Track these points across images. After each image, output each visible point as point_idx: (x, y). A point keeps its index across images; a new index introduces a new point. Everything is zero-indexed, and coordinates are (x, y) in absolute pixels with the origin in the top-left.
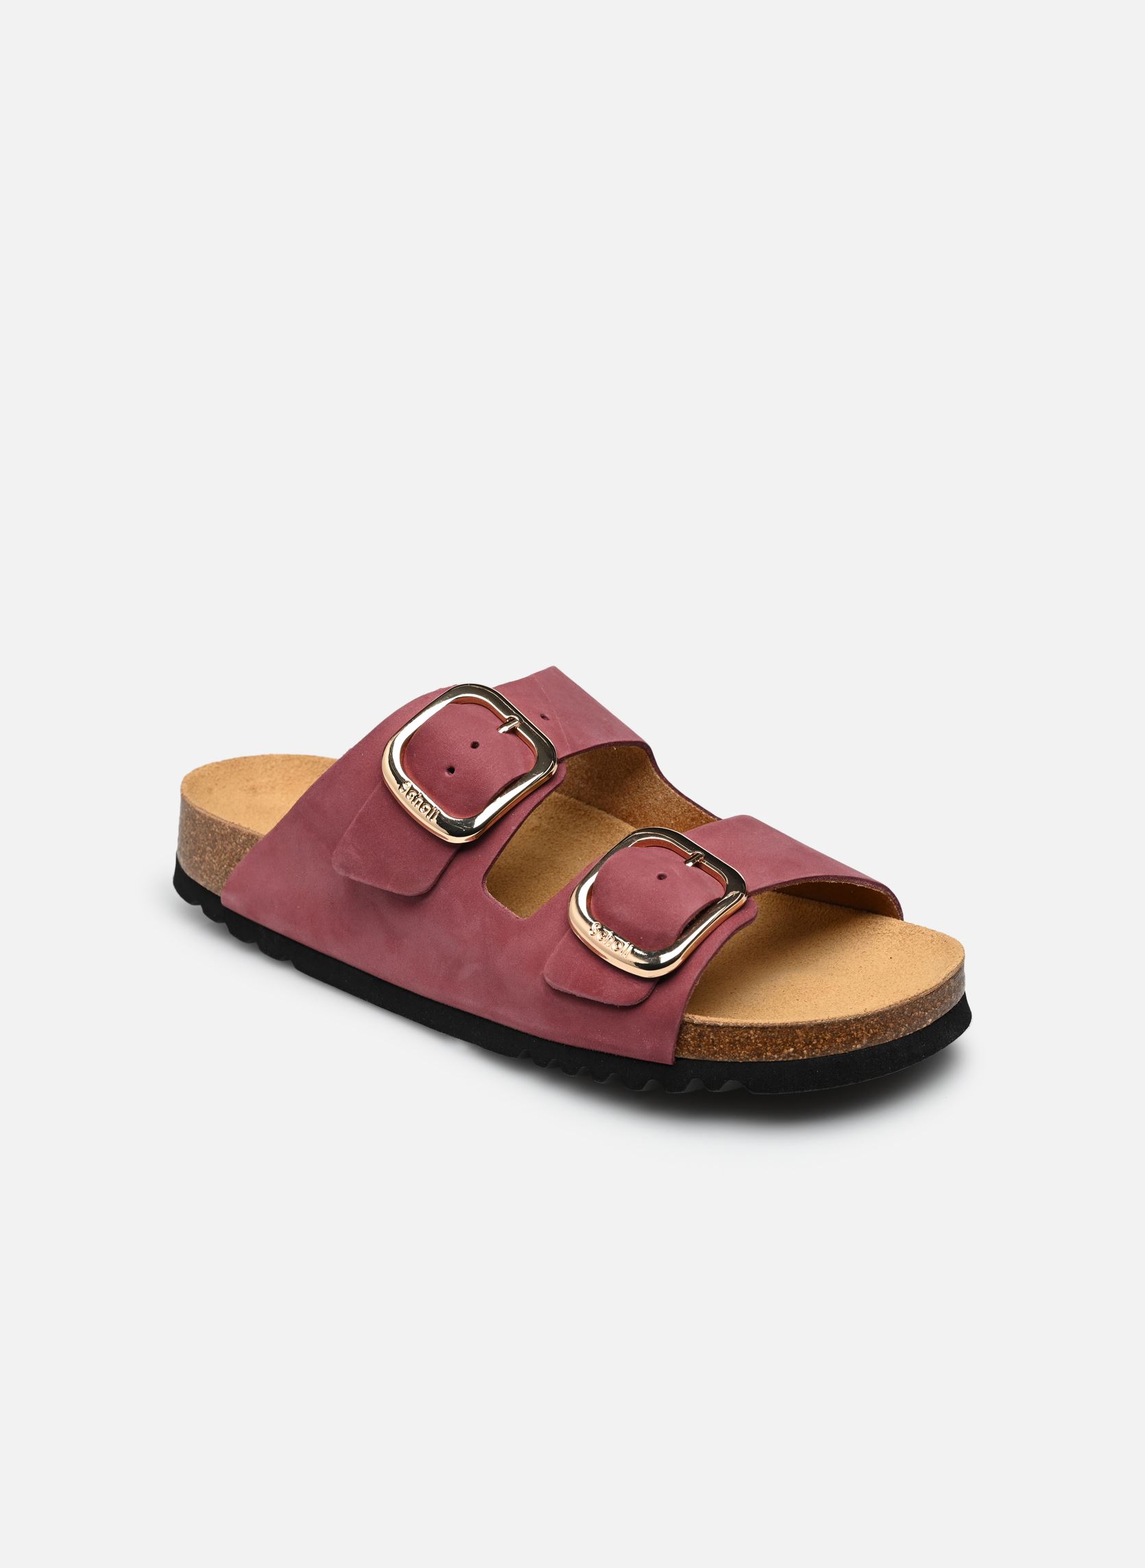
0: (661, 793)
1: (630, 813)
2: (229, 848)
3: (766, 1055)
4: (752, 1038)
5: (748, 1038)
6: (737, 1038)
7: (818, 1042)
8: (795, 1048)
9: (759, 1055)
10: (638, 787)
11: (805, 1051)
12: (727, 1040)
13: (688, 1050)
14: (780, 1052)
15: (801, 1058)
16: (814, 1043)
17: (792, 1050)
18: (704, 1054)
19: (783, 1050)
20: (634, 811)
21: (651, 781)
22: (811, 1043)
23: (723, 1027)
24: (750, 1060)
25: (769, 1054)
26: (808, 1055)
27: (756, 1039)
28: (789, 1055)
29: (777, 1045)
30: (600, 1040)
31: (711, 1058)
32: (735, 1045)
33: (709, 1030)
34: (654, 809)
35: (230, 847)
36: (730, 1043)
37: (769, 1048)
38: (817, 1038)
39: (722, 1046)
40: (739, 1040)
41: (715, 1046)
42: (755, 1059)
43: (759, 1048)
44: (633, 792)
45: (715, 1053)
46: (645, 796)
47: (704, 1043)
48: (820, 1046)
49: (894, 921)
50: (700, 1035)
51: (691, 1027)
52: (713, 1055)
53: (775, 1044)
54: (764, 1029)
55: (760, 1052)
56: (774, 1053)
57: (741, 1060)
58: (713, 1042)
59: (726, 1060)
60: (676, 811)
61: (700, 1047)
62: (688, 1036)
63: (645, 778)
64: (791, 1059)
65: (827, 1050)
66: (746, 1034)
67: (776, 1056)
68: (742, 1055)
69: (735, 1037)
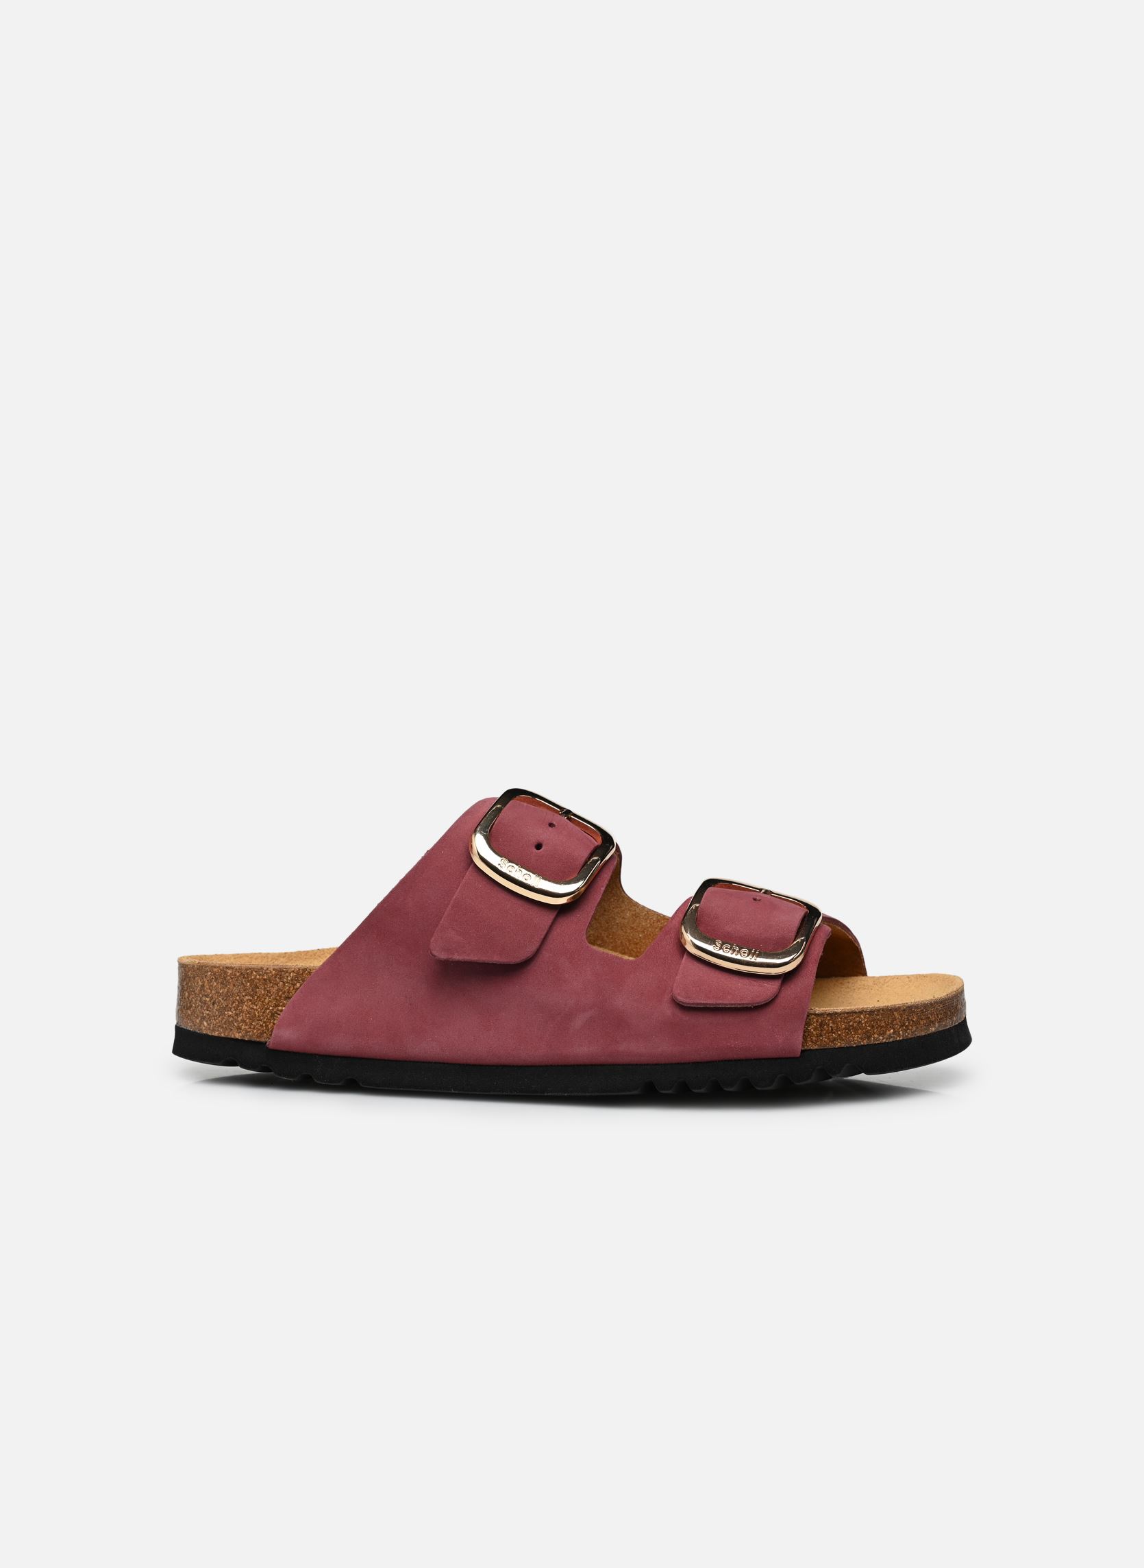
0: (629, 910)
1: (598, 936)
2: (274, 990)
3: (874, 1038)
4: (863, 1022)
5: (860, 1022)
6: (851, 1023)
7: (909, 1023)
8: (894, 1029)
9: (869, 1038)
10: (605, 911)
11: (901, 1032)
12: (843, 1026)
13: (812, 1041)
14: (884, 1033)
15: (898, 1039)
16: (907, 1024)
17: (892, 1031)
18: (825, 1042)
19: (886, 1031)
20: (601, 934)
21: (618, 901)
22: (904, 1024)
23: (841, 1014)
24: (862, 1043)
25: (876, 1036)
26: (903, 1036)
27: (865, 1023)
28: (890, 1036)
29: (882, 1027)
30: (733, 1046)
31: (831, 1045)
32: (850, 1031)
33: (829, 1018)
34: (621, 927)
35: (276, 988)
36: (845, 1029)
37: (875, 1031)
38: (908, 1019)
39: (839, 1033)
40: (852, 1026)
41: (834, 1033)
42: (865, 1042)
43: (868, 1031)
44: (600, 916)
45: (834, 1040)
46: (612, 917)
47: (824, 1032)
48: (910, 1028)
49: (864, 978)
50: (821, 1025)
51: (813, 1018)
52: (832, 1042)
53: (880, 1026)
54: (871, 1012)
55: (869, 1034)
56: (880, 1034)
57: (855, 1043)
58: (832, 1030)
59: (843, 1045)
60: (644, 924)
61: (821, 1036)
62: (811, 1027)
63: (612, 900)
64: (891, 1040)
65: (915, 1031)
66: (858, 1019)
67: (881, 1038)
68: (856, 1040)
69: (849, 1022)
